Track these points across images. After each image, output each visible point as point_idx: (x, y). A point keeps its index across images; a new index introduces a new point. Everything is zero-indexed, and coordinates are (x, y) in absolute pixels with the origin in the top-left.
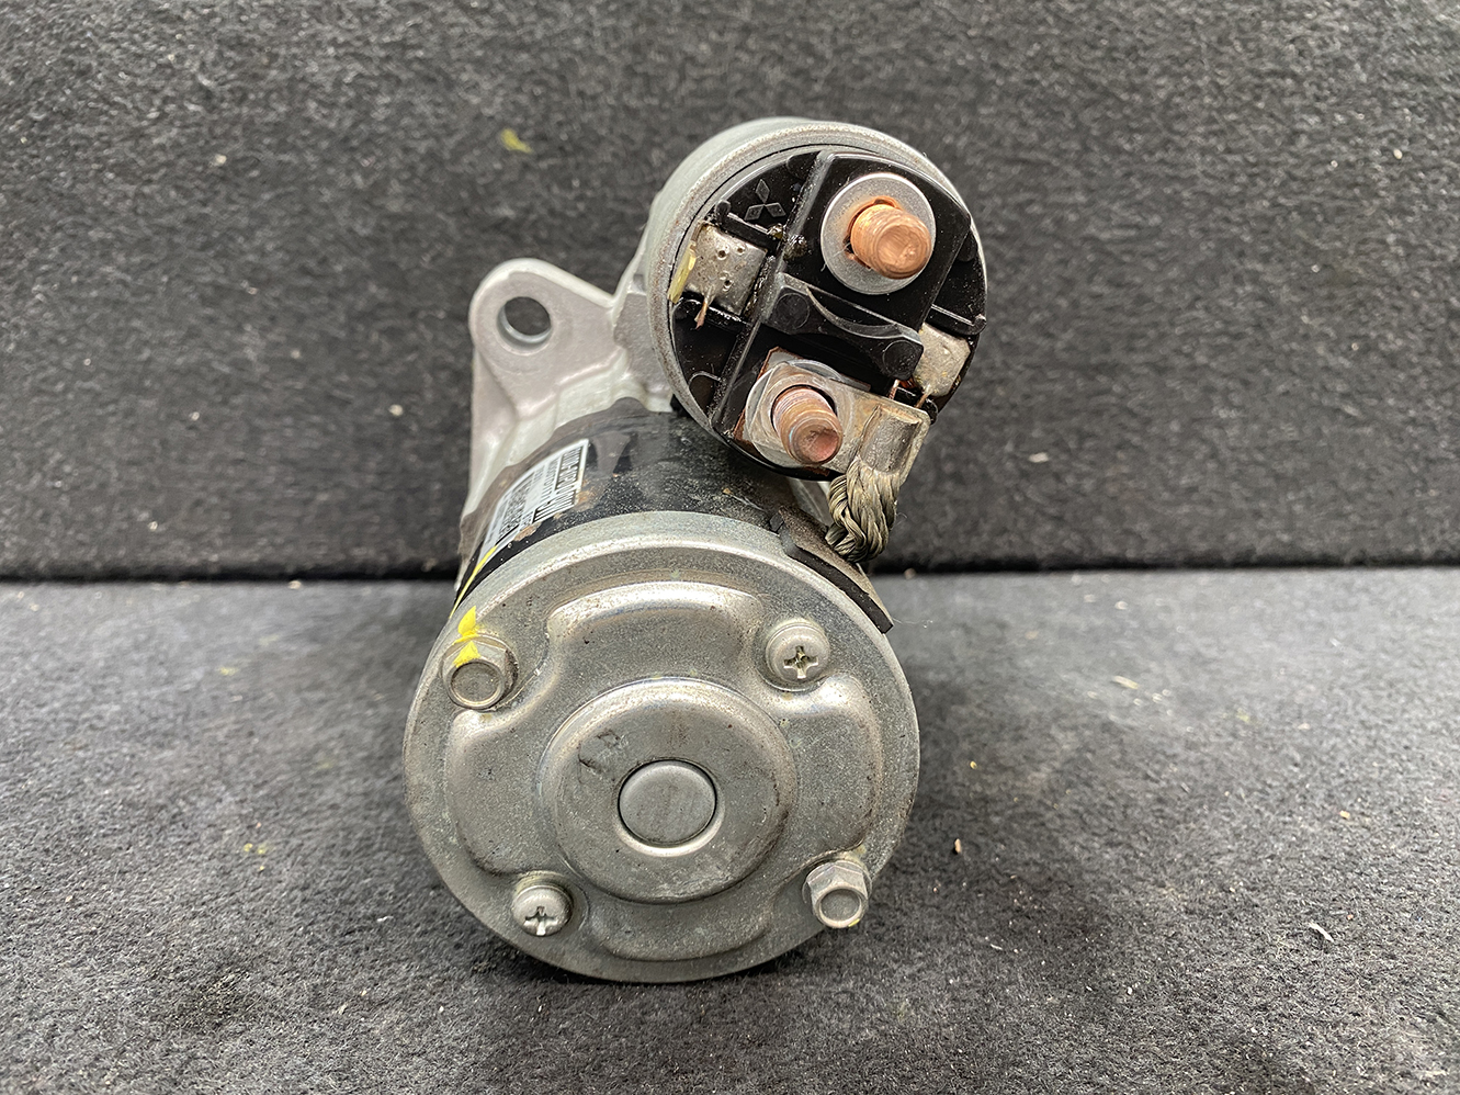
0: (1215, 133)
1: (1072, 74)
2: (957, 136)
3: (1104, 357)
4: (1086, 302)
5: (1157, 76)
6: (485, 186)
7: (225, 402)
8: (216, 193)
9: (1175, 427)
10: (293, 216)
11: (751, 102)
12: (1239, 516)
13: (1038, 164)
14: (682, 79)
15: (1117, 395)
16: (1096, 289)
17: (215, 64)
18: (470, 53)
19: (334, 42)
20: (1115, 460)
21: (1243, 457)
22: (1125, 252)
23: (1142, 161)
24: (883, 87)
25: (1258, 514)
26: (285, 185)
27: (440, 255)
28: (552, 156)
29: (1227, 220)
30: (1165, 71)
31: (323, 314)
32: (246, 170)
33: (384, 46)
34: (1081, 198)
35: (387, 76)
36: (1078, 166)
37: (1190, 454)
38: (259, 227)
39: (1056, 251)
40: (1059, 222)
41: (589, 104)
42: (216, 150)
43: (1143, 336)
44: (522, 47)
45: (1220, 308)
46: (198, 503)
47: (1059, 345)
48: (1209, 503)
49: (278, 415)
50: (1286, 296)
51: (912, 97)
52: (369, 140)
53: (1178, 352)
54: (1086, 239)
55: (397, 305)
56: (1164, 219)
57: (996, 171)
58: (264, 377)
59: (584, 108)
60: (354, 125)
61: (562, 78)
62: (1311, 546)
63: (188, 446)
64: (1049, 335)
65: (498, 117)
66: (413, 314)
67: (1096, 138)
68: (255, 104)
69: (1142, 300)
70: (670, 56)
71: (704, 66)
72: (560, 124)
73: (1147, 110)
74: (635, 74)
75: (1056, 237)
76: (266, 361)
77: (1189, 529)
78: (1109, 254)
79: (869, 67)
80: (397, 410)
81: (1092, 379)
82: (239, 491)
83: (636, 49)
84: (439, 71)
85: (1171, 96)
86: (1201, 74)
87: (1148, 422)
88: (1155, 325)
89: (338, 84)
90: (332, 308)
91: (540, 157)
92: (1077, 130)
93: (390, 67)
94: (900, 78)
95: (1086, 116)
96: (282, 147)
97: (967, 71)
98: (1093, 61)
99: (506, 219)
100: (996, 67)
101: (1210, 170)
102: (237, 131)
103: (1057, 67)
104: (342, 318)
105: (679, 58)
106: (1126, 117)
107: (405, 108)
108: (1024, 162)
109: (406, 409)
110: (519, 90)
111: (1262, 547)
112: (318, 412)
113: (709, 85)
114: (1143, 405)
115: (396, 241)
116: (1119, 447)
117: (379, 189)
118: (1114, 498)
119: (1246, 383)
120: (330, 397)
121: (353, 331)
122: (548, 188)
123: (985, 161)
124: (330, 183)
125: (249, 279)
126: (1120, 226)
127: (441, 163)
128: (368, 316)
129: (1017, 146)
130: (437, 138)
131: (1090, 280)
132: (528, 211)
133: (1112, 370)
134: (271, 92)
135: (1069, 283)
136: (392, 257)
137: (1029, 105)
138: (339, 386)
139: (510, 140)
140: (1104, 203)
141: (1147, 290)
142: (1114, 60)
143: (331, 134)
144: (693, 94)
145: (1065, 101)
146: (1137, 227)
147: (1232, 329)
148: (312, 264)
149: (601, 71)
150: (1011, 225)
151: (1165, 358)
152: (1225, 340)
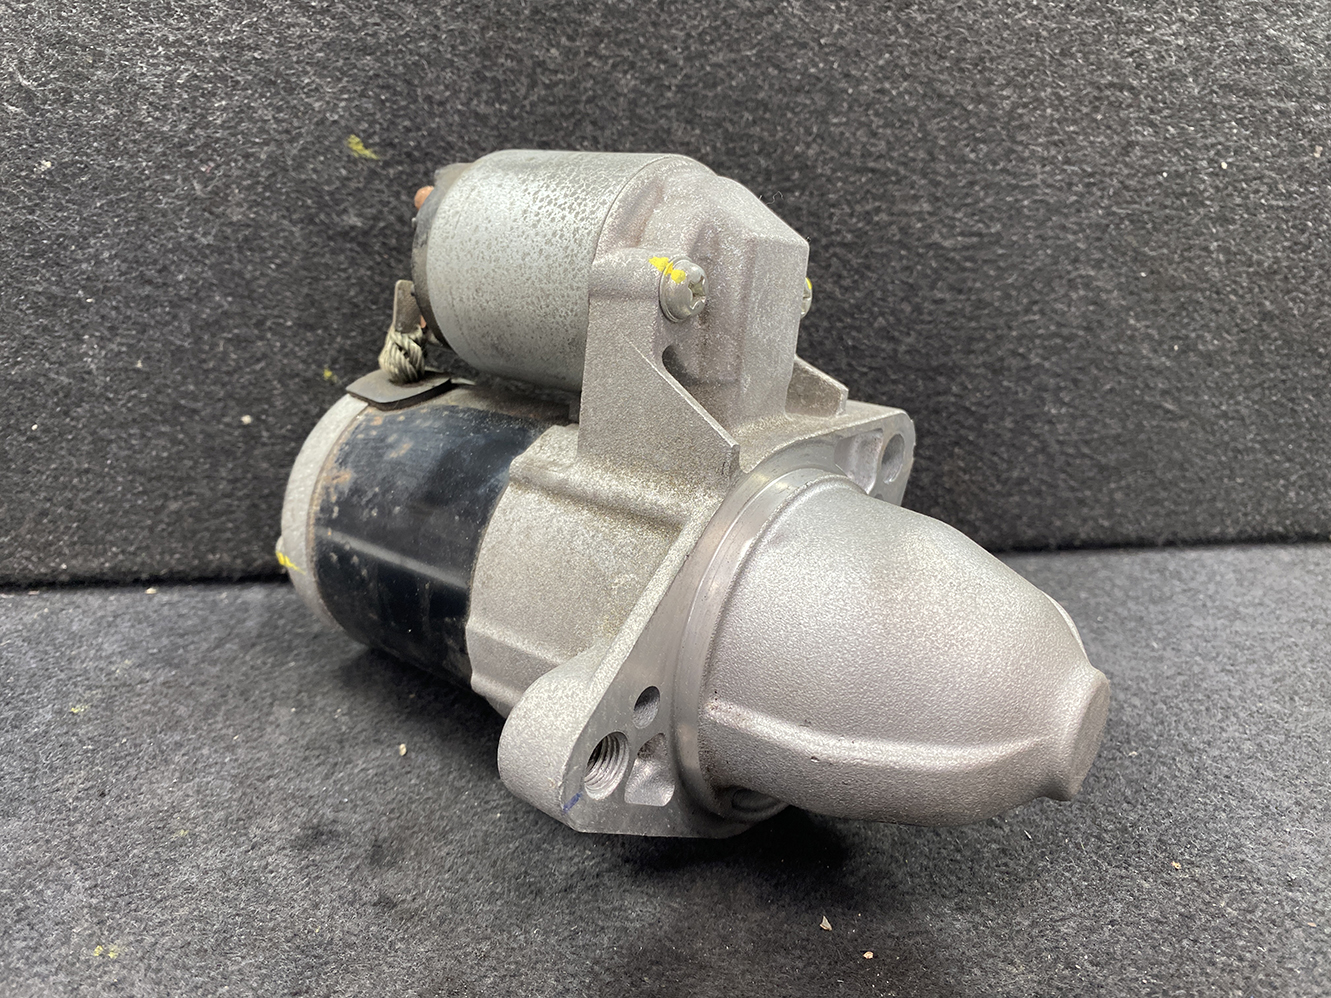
0: (1055, 144)
1: (921, 83)
2: (808, 145)
3: (943, 359)
4: (928, 306)
5: (1002, 87)
6: (331, 194)
7: (66, 414)
8: (43, 199)
9: (1008, 423)
10: (127, 224)
11: (602, 109)
12: (1065, 503)
13: (885, 174)
14: (533, 85)
15: (955, 395)
16: (939, 295)
17: (34, 63)
18: (311, 55)
19: (164, 41)
20: (951, 455)
21: (1071, 451)
22: (967, 259)
23: (986, 171)
24: (735, 95)
25: (1082, 502)
26: (118, 191)
27: (285, 263)
28: (400, 163)
29: (1063, 228)
30: (1009, 82)
31: (167, 324)
32: (74, 176)
33: (218, 46)
34: (926, 207)
35: (224, 78)
36: (924, 175)
37: (1021, 449)
38: (93, 234)
39: (902, 258)
40: (904, 230)
41: (437, 110)
42: (40, 154)
43: (982, 338)
44: (365, 50)
45: (1055, 311)
46: (44, 513)
47: (903, 348)
48: (1038, 493)
49: (122, 425)
50: (1115, 299)
51: (764, 105)
52: (206, 145)
53: (1014, 353)
54: (929, 246)
55: (243, 314)
56: (1004, 225)
57: (845, 180)
58: (106, 388)
59: (432, 115)
60: (190, 130)
61: (408, 83)
62: (1130, 530)
63: (31, 456)
64: (892, 339)
65: (343, 123)
66: (260, 324)
67: (942, 147)
68: (81, 105)
69: (980, 304)
70: (520, 61)
71: (556, 72)
72: (408, 130)
73: (992, 120)
74: (484, 79)
75: (902, 244)
76: (106, 371)
77: (1019, 517)
78: (952, 260)
79: (721, 74)
80: (247, 419)
81: (933, 379)
82: (85, 501)
83: (484, 53)
84: (278, 74)
85: (1015, 106)
86: (1044, 86)
87: (984, 419)
88: (994, 328)
89: (170, 86)
90: (175, 317)
91: (387, 164)
92: (924, 139)
93: (226, 69)
94: (752, 86)
95: (932, 126)
96: (112, 152)
97: (819, 79)
98: (941, 72)
99: (353, 228)
100: (847, 76)
101: (1050, 181)
102: (63, 135)
103: (906, 77)
104: (187, 328)
105: (529, 62)
106: (971, 127)
107: (245, 111)
108: (873, 171)
109: (257, 418)
110: (363, 95)
111: (1084, 532)
112: (165, 422)
113: (559, 91)
114: (979, 404)
115: (240, 249)
116: (957, 443)
117: (219, 196)
118: (950, 491)
119: (1075, 381)
120: (177, 407)
121: (198, 340)
122: (397, 195)
123: (834, 171)
124: (167, 189)
125: (84, 288)
126: (962, 234)
127: (285, 170)
128: (215, 325)
129: (866, 154)
130: (280, 144)
131: (932, 287)
132: (376, 218)
133: (951, 372)
134: (98, 92)
135: (913, 288)
136: (237, 266)
137: (877, 114)
138: (186, 395)
139: (355, 145)
140: (950, 212)
141: (986, 296)
142: (962, 70)
143: (165, 139)
144: (542, 100)
145: (914, 110)
146: (979, 235)
147: (1065, 331)
148: (151, 273)
149: (448, 74)
150: (859, 234)
151: (1001, 359)
152: (1059, 341)
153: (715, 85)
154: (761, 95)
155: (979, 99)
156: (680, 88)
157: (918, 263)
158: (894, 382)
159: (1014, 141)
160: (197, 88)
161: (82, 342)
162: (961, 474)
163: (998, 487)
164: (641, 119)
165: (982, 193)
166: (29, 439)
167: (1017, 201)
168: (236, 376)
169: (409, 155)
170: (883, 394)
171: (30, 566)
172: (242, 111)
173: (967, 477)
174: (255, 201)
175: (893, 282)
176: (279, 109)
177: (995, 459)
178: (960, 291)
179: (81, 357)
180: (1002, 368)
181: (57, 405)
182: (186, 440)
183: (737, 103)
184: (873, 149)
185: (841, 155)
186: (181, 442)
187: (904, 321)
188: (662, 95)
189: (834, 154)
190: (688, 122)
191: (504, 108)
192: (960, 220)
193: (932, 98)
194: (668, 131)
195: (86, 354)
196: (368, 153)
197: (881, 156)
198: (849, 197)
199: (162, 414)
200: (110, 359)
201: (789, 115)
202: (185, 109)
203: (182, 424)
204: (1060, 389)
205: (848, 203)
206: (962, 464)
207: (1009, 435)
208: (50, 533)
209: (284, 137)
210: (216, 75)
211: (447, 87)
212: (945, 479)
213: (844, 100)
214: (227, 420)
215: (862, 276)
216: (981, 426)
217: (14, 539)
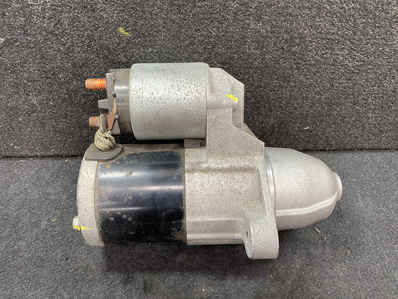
153: (271, 6)
154: (290, 10)
155: (383, 11)
156: (255, 8)
157: (337, 71)
158: (317, 107)
159: (391, 27)
160: (55, 9)
161: (30, 96)
162: (332, 132)
163: (343, 136)
164: (238, 20)
165: (370, 47)
166: (19, 123)
167: (383, 49)
168: (85, 105)
169: (143, 34)
170: (312, 110)
171: (28, 154)
172: (74, 18)
173: (334, 133)
174: (84, 51)
175: (326, 77)
176: (90, 17)
177: (345, 128)
178: (350, 80)
179: (30, 100)
180: (357, 103)
181: (26, 114)
182: (71, 123)
183: (279, 13)
184: (332, 31)
185: (318, 33)
186: (69, 123)
187: (326, 89)
188: (248, 10)
189: (314, 32)
190: (258, 21)
191: (182, 16)
192: (358, 56)
193: (362, 11)
194: (249, 25)
195: (32, 99)
196: (127, 33)
197: (334, 33)
198: (316, 48)
199: (61, 116)
200: (41, 101)
201: (300, 18)
202: (51, 18)
203: (68, 119)
204: (376, 109)
205: (316, 50)
206: (333, 130)
207: (352, 122)
208: (32, 146)
209: (93, 28)
210: (62, 4)
211: (158, 8)
212: (326, 133)
213: (324, 11)
214: (83, 118)
215: (315, 75)
216: (344, 119)
217: (22, 147)
